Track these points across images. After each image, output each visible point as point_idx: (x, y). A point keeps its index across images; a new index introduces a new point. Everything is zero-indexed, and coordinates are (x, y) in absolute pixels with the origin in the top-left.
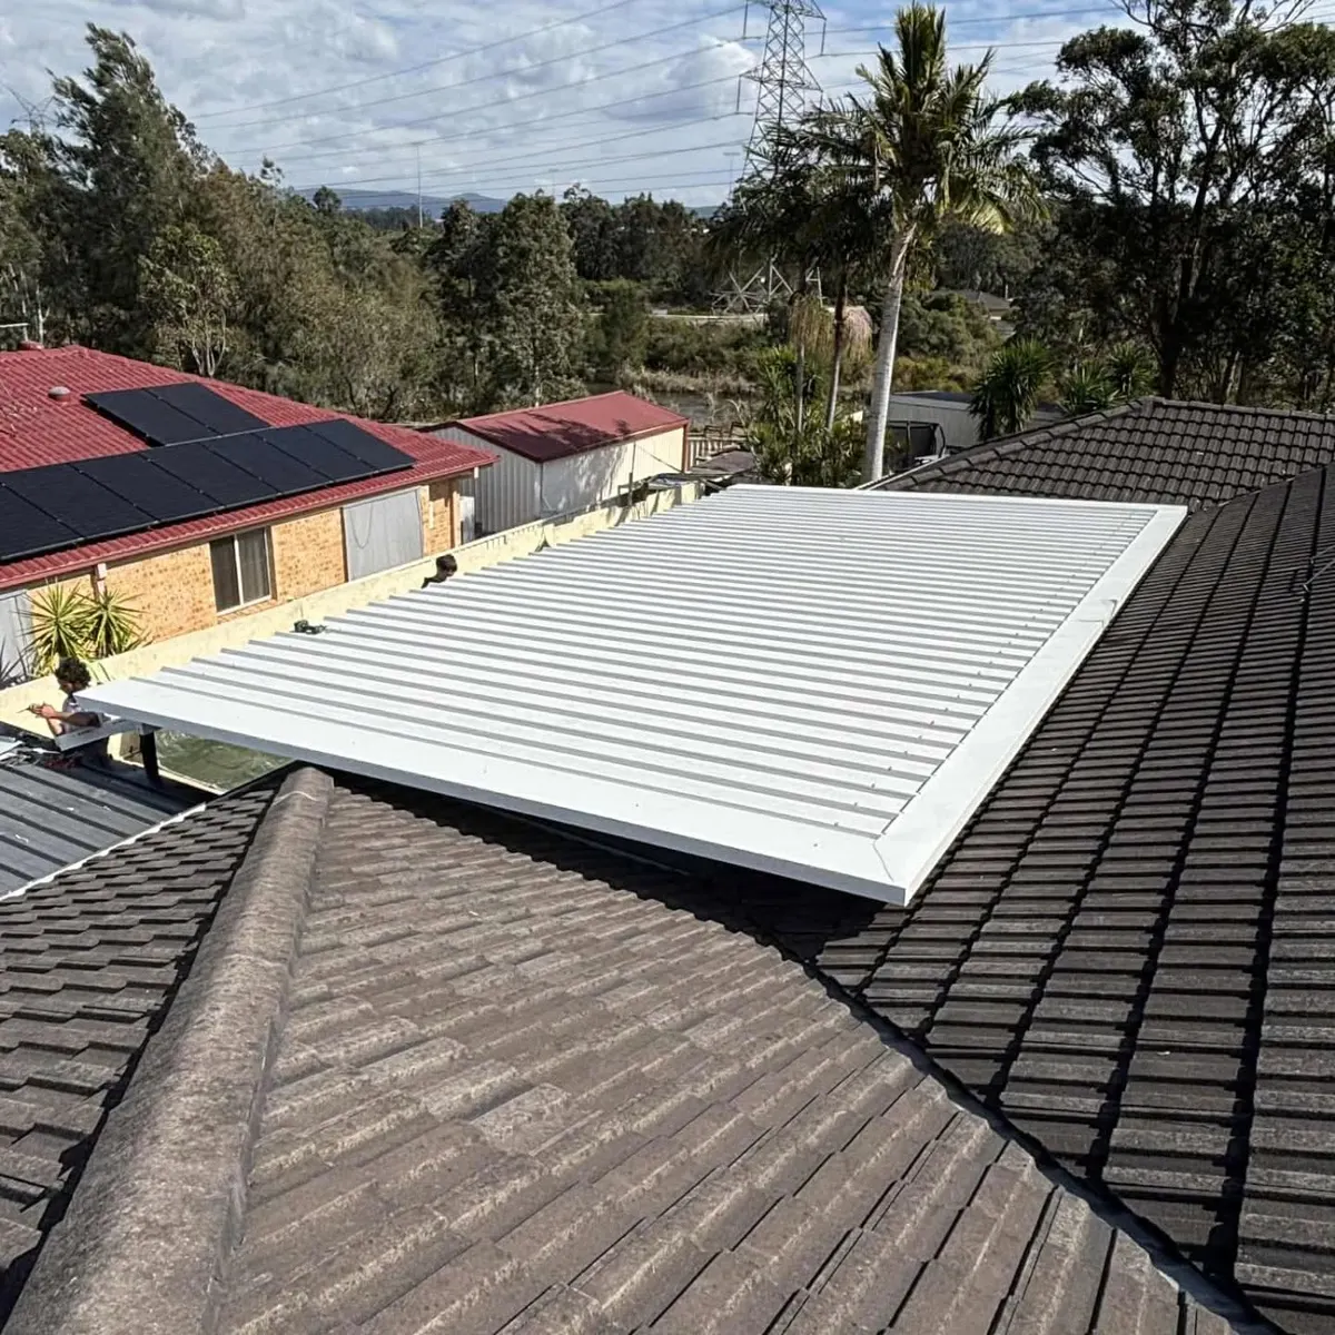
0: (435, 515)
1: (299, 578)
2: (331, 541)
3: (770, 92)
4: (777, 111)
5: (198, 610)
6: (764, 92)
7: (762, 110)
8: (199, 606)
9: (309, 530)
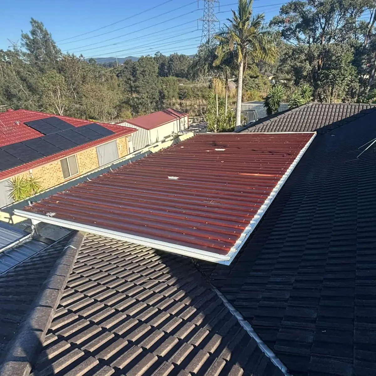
0: (122, 147)
1: (86, 167)
2: (94, 156)
3: (206, 23)
4: (208, 28)
5: (59, 179)
6: (204, 23)
7: (204, 28)
8: (59, 178)
9: (87, 154)
